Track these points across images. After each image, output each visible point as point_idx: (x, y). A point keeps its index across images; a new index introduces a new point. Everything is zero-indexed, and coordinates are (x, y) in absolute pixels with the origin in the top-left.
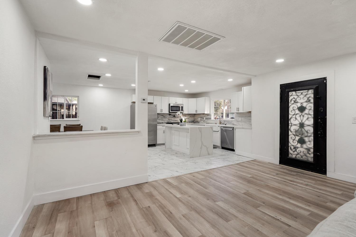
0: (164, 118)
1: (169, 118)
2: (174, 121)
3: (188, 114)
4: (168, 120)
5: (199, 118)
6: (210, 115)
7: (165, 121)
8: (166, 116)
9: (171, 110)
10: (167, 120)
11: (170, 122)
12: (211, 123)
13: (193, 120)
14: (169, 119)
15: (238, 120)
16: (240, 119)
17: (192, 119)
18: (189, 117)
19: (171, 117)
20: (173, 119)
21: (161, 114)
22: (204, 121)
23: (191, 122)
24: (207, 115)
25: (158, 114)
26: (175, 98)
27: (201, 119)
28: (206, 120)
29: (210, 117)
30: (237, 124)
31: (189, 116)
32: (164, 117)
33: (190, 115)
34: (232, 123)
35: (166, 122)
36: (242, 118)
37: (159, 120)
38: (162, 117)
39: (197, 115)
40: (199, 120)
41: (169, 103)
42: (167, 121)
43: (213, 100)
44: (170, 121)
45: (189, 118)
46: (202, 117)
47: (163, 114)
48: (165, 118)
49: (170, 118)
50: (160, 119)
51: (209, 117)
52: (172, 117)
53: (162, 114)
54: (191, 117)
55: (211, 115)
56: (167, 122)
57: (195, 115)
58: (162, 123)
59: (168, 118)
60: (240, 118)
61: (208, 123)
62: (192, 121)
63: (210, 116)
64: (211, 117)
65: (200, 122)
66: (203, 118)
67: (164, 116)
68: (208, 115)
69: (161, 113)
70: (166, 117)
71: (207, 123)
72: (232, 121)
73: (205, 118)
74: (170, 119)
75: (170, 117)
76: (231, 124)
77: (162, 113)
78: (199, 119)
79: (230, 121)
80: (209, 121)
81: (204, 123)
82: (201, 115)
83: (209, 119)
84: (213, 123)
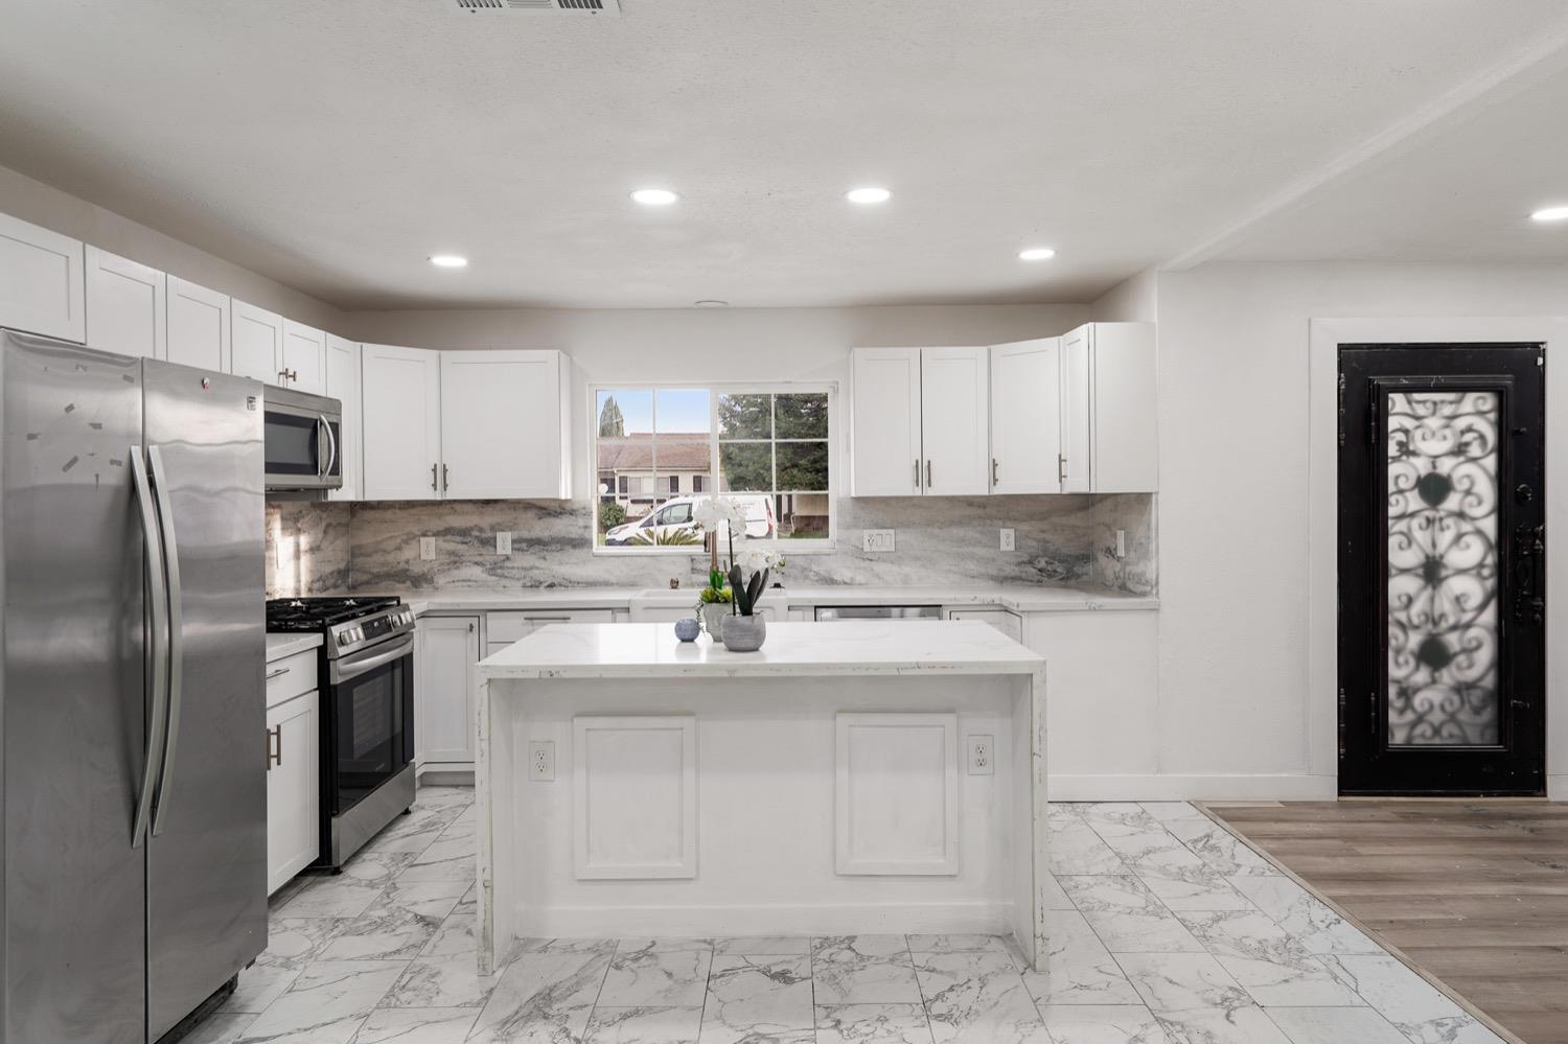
5: (428, 542)
6: (572, 513)
12: (591, 584)
15: (867, 548)
16: (884, 540)
22: (495, 568)
24: (530, 514)
27: (452, 553)
28: (527, 559)
30: (859, 578)
34: (817, 574)
36: (909, 537)
39: (389, 515)
46: (464, 532)
51: (560, 527)
60: (884, 531)
61: (551, 586)
63: (581, 522)
65: (441, 580)
66: (491, 542)
68: (550, 510)
71: (536, 585)
73: (504, 541)
76: (806, 577)
78: (428, 550)
79: (800, 561)
80: (561, 564)
81: (504, 582)
82: (450, 514)
83: (558, 542)
84: (613, 579)
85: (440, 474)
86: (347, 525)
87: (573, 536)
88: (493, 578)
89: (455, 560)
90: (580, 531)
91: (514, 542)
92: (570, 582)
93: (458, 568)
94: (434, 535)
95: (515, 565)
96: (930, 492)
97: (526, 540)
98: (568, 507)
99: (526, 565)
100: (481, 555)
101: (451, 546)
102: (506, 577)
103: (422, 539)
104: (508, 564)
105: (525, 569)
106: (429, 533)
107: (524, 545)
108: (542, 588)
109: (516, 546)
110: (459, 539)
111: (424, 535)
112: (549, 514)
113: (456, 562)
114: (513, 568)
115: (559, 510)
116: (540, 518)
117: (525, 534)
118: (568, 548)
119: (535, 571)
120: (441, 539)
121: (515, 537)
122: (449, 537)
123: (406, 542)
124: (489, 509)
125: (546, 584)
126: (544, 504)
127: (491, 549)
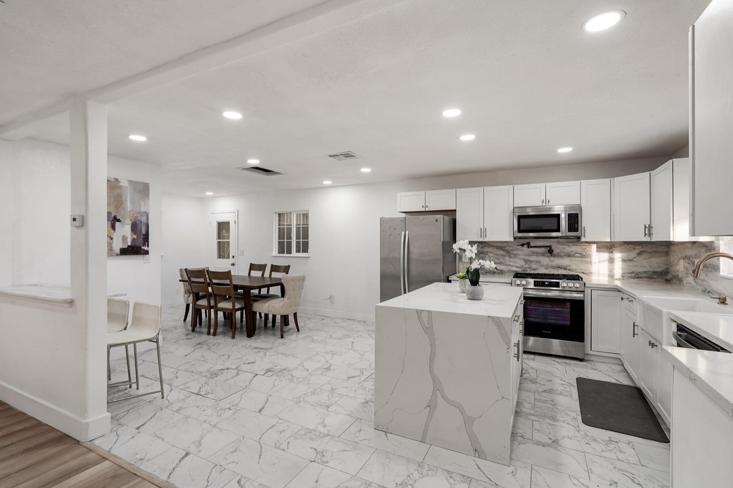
0: (507, 258)
1: (527, 258)
2: (553, 267)
3: (625, 243)
4: (523, 263)
7: (512, 266)
8: (517, 249)
9: (520, 231)
11: (533, 272)
13: (659, 270)
14: (526, 261)
17: (655, 263)
18: (633, 254)
19: (537, 254)
20: (547, 259)
21: (496, 244)
23: (649, 278)
31: (637, 251)
32: (508, 252)
33: (637, 247)
35: (513, 271)
38: (502, 252)
41: (519, 206)
42: (521, 267)
44: (534, 266)
45: (630, 260)
47: (505, 244)
48: (510, 257)
49: (533, 258)
52: (543, 254)
54: (645, 255)
59: (522, 257)
62: (655, 272)
67: (507, 248)
70: (514, 252)
74: (531, 262)
75: (533, 252)
77: (486, 240)
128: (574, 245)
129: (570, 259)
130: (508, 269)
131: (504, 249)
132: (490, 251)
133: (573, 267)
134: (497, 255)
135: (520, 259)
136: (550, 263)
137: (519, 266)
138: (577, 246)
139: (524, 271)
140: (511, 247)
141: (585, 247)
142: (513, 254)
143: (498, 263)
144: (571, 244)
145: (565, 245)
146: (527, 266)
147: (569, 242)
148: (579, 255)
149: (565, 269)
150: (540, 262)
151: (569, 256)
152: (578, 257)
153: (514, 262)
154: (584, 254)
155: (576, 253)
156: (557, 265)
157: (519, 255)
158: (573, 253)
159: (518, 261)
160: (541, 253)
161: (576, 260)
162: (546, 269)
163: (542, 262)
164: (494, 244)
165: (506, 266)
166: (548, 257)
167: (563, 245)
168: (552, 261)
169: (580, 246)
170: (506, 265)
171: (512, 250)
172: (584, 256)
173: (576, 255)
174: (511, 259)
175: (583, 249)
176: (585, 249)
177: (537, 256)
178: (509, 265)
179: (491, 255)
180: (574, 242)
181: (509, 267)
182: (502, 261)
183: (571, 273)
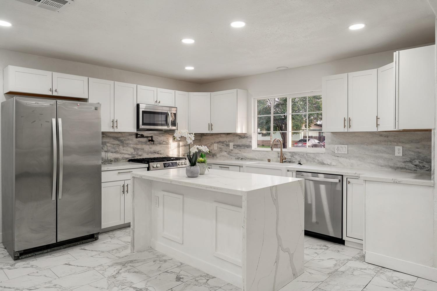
0: (121, 147)
1: (135, 146)
2: (151, 153)
4: (132, 151)
5: (216, 145)
6: (247, 137)
7: (125, 154)
8: (129, 139)
9: (144, 124)
10: (130, 150)
11: (139, 158)
12: (251, 159)
14: (135, 149)
15: (336, 152)
16: (343, 149)
19: (142, 143)
20: (148, 147)
21: (113, 135)
22: (229, 153)
24: (237, 138)
25: (103, 133)
26: (155, 89)
27: (220, 148)
28: (236, 151)
29: (248, 143)
30: (333, 163)
32: (122, 142)
34: (318, 160)
35: (127, 159)
36: (352, 148)
37: (106, 152)
38: (117, 142)
39: (208, 137)
40: (216, 148)
41: (138, 103)
42: (132, 154)
43: (254, 98)
44: (140, 153)
46: (223, 142)
47: (120, 135)
48: (124, 146)
49: (139, 146)
50: (109, 148)
51: (244, 141)
52: (145, 143)
53: (116, 135)
55: (251, 138)
56: (130, 157)
57: (204, 137)
58: (117, 160)
59: (132, 146)
60: (343, 146)
61: (242, 159)
63: (249, 140)
64: (251, 142)
65: (218, 155)
66: (228, 145)
67: (121, 139)
68: (242, 136)
69: (112, 130)
70: (127, 142)
71: (238, 159)
72: (319, 154)
73: (231, 144)
74: (138, 149)
75: (139, 142)
76: (314, 161)
79: (312, 156)
80: (244, 153)
81: (231, 157)
82: (220, 137)
83: (243, 146)
84: (257, 158)
85: (211, 126)
86: (200, 140)
87: (247, 144)
88: (229, 156)
89: (221, 150)
90: (249, 143)
91: (233, 145)
92: (246, 158)
93: (221, 152)
94: (217, 143)
95: (234, 152)
96: (351, 130)
97: (236, 145)
98: (246, 135)
99: (236, 152)
100: (226, 149)
101: (220, 146)
102: (232, 156)
103: (214, 144)
104: (232, 152)
105: (236, 153)
106: (216, 143)
107: (236, 147)
108: (240, 159)
109: (234, 147)
110: (222, 144)
111: (215, 143)
112: (242, 138)
113: (221, 151)
114: (233, 153)
115: (244, 137)
116: (239, 139)
117: (236, 144)
118: (246, 148)
119: (238, 154)
120: (218, 144)
121: (234, 144)
122: (220, 144)
123: (211, 145)
124: (228, 136)
125: (241, 158)
126: (240, 135)
127: (229, 147)
128: (163, 136)
129: (160, 145)
130: (122, 157)
131: (119, 139)
132: (108, 141)
133: (162, 152)
134: (114, 145)
135: (130, 147)
136: (150, 149)
137: (130, 153)
138: (164, 136)
139: (133, 157)
140: (124, 137)
141: (168, 137)
142: (125, 144)
143: (115, 152)
144: (161, 135)
145: (158, 136)
146: (136, 153)
147: (160, 134)
148: (165, 143)
149: (158, 153)
150: (144, 149)
151: (160, 144)
152: (165, 144)
153: (127, 150)
154: (167, 142)
155: (164, 142)
156: (154, 151)
157: (130, 144)
158: (162, 141)
159: (129, 149)
160: (144, 142)
161: (164, 147)
162: (147, 154)
163: (145, 149)
164: (111, 135)
165: (121, 155)
166: (148, 145)
167: (157, 136)
168: (151, 148)
169: (166, 136)
170: (121, 153)
171: (125, 140)
172: (167, 144)
173: (164, 143)
174: (125, 148)
175: (167, 139)
176: (168, 138)
177: (142, 144)
178: (123, 153)
179: (108, 145)
180: (163, 134)
181: (123, 155)
182: (118, 150)
183: (161, 156)
